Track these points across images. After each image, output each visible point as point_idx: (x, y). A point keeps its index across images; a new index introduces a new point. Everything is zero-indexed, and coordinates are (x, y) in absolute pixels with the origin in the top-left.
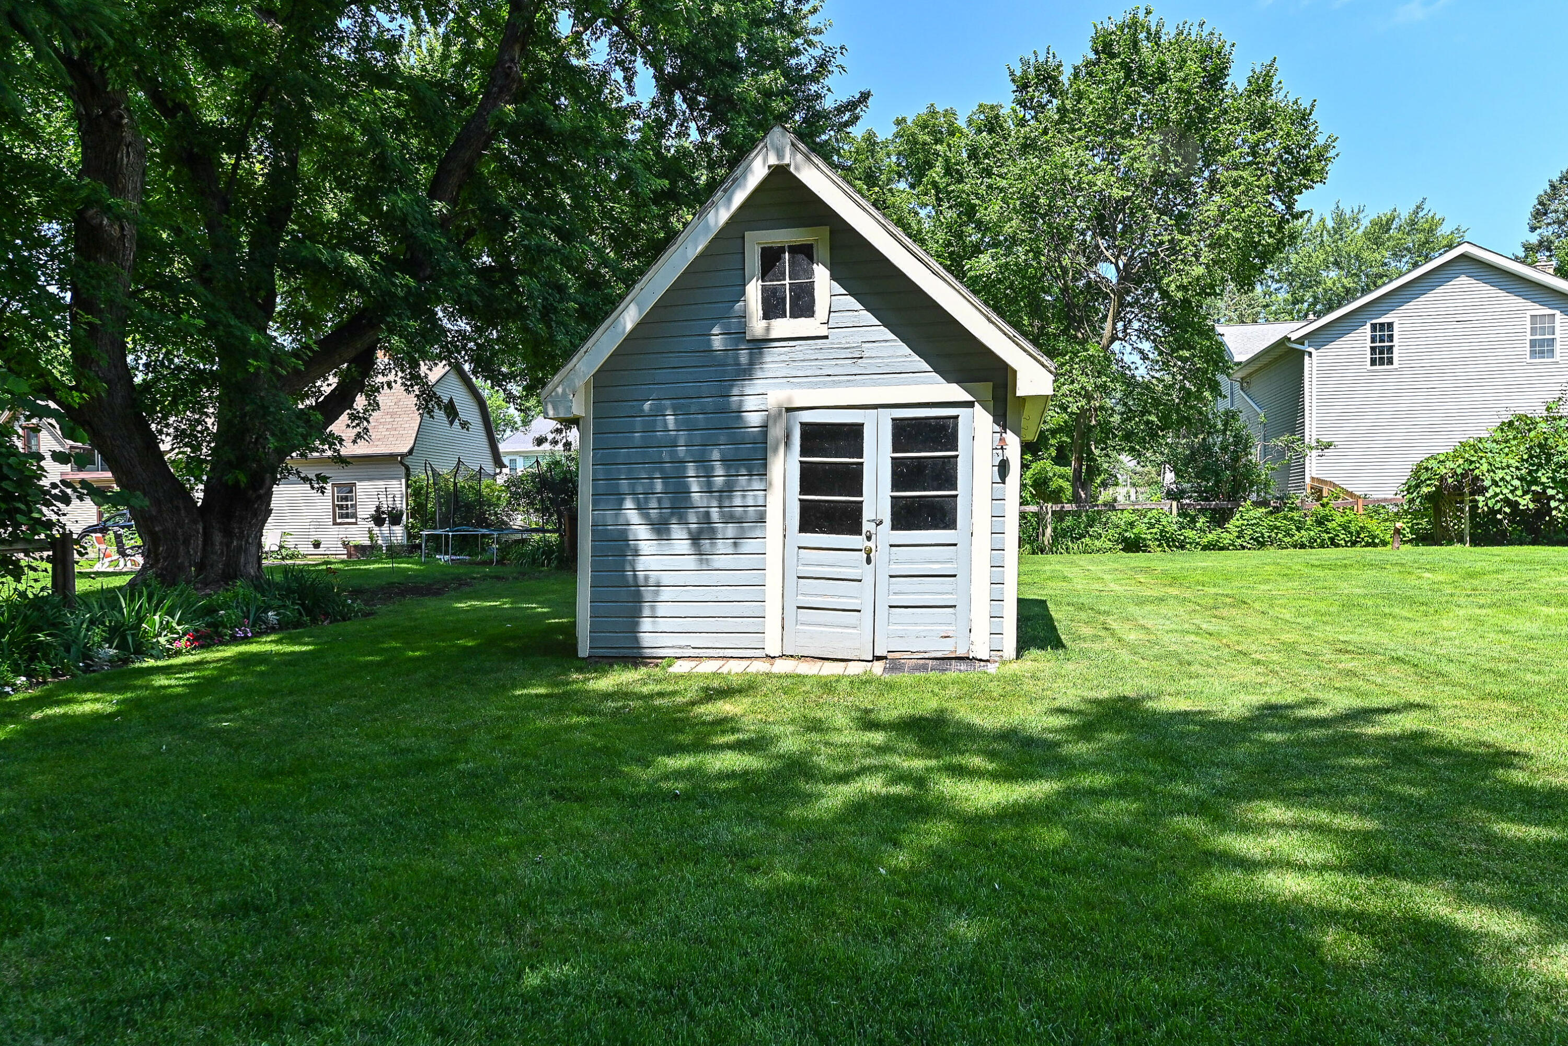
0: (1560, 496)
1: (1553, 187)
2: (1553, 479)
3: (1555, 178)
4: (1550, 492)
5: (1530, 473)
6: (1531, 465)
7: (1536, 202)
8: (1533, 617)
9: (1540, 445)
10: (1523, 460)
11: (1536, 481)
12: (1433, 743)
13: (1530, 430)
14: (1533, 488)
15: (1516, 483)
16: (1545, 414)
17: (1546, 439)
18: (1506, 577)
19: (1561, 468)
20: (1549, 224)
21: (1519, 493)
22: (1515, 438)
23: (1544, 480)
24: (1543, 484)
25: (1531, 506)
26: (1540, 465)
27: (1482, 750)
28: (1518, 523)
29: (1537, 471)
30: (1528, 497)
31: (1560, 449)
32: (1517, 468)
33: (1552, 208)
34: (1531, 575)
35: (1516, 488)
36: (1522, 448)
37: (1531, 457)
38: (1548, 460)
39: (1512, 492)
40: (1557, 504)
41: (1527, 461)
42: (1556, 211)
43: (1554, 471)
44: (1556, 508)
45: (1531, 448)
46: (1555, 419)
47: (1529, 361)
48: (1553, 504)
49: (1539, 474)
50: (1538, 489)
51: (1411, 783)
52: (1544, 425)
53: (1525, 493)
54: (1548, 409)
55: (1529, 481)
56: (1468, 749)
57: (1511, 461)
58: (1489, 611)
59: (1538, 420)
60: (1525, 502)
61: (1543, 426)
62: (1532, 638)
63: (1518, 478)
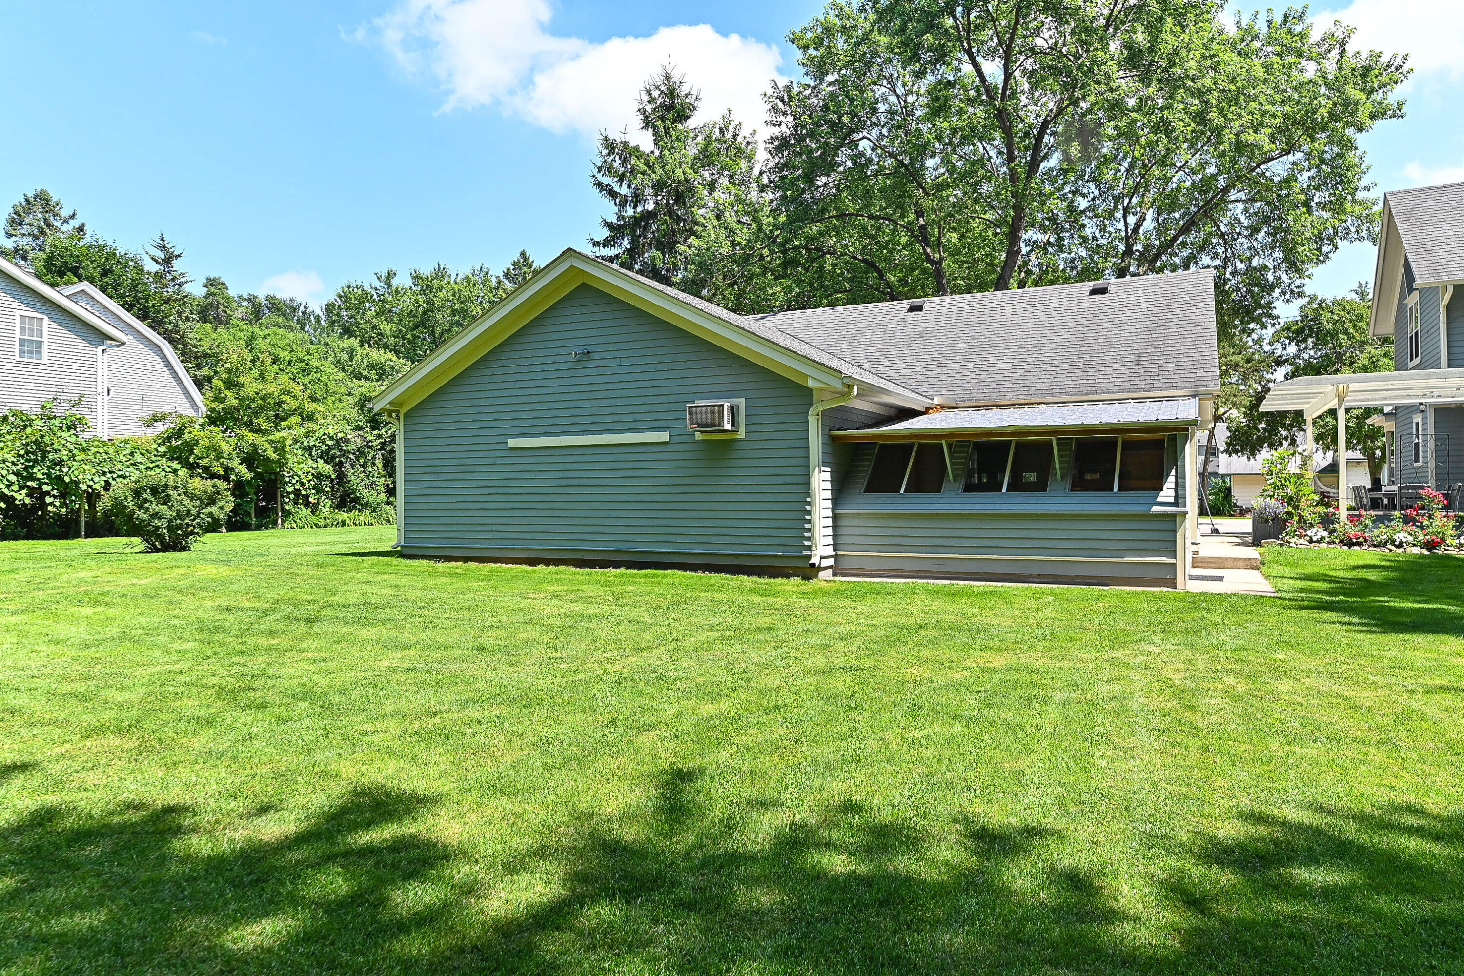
0: (55, 492)
1: (28, 201)
2: (49, 475)
3: (31, 194)
4: (46, 488)
5: (26, 469)
6: (27, 460)
7: (12, 211)
8: (74, 620)
9: (36, 442)
10: (19, 456)
11: (31, 477)
12: (69, 823)
13: (25, 427)
14: (29, 483)
15: (13, 478)
16: (40, 412)
17: (42, 437)
18: (22, 576)
19: (56, 465)
20: (24, 235)
21: (15, 488)
22: (9, 433)
23: (40, 476)
24: (38, 479)
25: (28, 501)
26: (36, 461)
27: (134, 817)
28: (11, 518)
29: (33, 467)
30: (24, 492)
31: (55, 446)
32: (13, 463)
33: (27, 220)
34: (47, 573)
35: (12, 484)
36: (18, 443)
37: (27, 453)
38: (44, 457)
39: (8, 487)
40: (52, 499)
41: (23, 456)
42: (31, 225)
43: (49, 468)
44: (51, 504)
45: (27, 444)
46: (49, 418)
47: (17, 358)
48: (48, 500)
49: (35, 470)
50: (34, 484)
51: (79, 906)
52: (40, 423)
53: (21, 488)
54: (43, 407)
55: (25, 476)
56: (116, 819)
57: (7, 456)
58: (24, 618)
59: (34, 417)
60: (21, 497)
61: (38, 424)
62: (87, 646)
63: (14, 473)
